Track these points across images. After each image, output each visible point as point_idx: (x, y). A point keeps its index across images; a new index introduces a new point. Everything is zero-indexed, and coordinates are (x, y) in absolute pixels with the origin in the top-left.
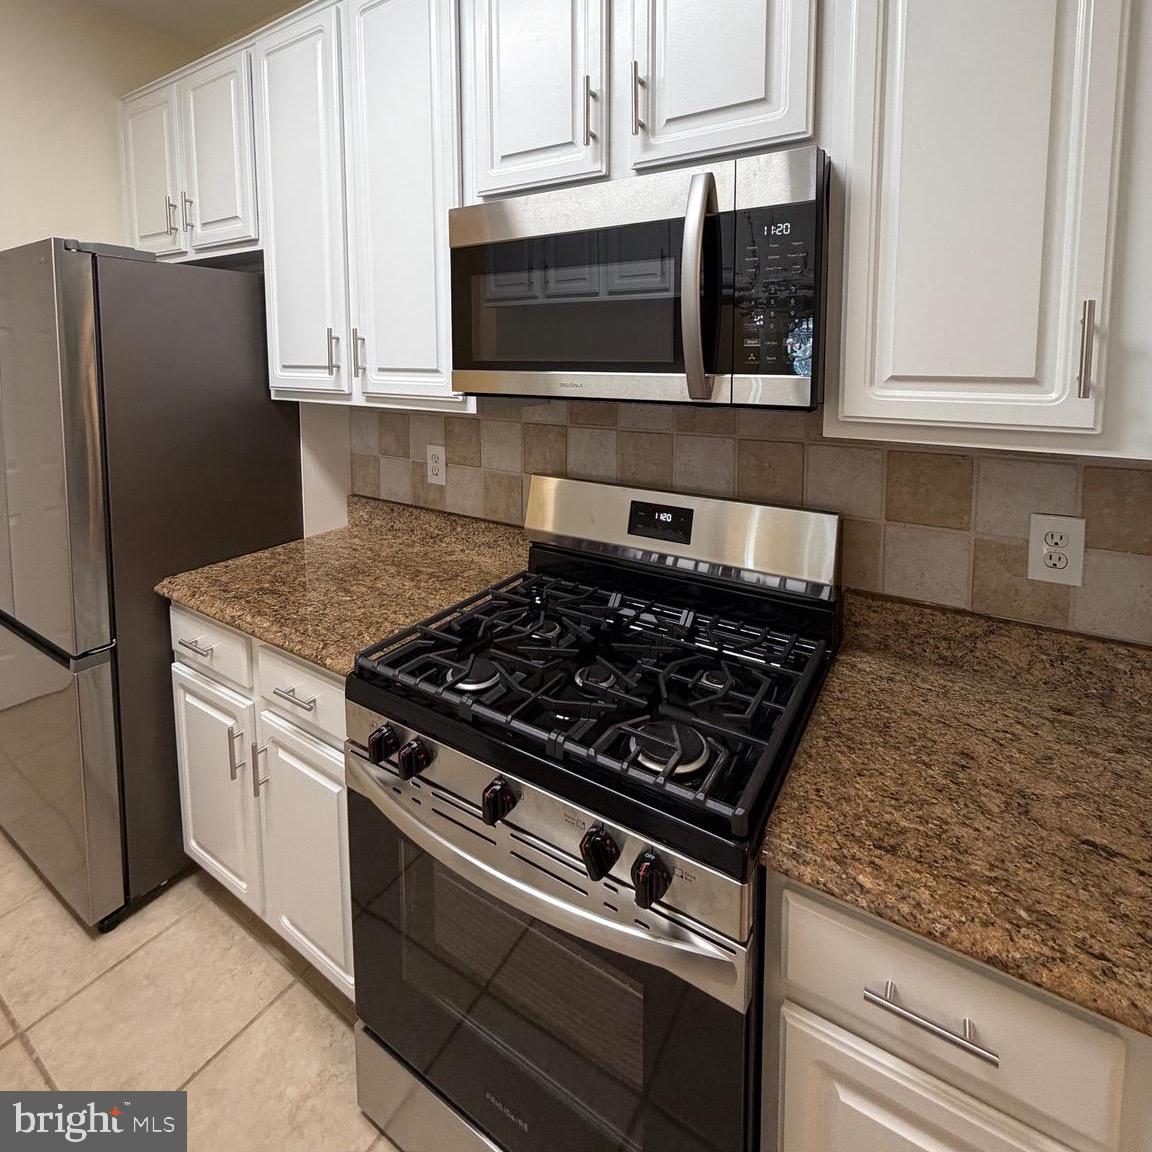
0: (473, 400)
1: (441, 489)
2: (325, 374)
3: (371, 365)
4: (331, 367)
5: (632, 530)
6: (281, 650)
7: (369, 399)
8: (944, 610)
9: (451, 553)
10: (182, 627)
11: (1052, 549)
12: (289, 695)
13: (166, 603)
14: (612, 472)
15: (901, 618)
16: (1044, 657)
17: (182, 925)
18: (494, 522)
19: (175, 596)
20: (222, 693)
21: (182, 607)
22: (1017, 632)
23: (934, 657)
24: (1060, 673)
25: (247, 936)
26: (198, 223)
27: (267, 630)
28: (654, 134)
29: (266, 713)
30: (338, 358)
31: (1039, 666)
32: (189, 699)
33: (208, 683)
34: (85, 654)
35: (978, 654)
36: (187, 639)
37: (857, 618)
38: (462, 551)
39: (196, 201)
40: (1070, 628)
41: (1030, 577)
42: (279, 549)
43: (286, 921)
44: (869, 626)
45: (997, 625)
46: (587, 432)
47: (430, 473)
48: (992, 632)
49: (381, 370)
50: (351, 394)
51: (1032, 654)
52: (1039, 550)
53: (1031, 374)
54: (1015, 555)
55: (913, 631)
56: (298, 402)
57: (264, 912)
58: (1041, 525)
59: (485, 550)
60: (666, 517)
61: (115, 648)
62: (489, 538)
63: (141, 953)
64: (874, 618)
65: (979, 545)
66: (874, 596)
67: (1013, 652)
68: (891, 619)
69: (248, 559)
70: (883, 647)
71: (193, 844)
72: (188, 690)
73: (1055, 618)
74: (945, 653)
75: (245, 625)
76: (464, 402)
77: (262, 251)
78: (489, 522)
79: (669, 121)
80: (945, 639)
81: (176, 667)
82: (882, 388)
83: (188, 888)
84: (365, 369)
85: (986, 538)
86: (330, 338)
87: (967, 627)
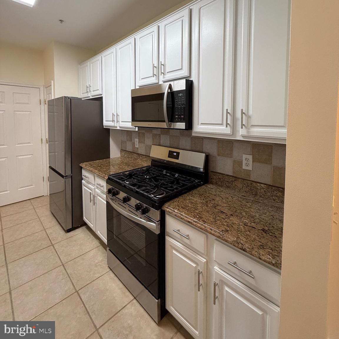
0: (137, 128)
1: (138, 148)
2: (112, 122)
3: (120, 121)
4: (113, 121)
5: (169, 157)
6: (99, 176)
7: (120, 128)
8: (228, 175)
9: (139, 162)
10: (84, 173)
11: (247, 162)
12: (99, 185)
13: (81, 168)
14: (169, 145)
15: (219, 177)
16: (245, 186)
17: (82, 233)
18: (147, 156)
19: (83, 166)
20: (90, 186)
21: (84, 169)
22: (240, 180)
23: (225, 186)
24: (248, 190)
25: (93, 237)
26: (92, 91)
27: (97, 172)
28: (165, 75)
29: (97, 189)
30: (115, 119)
31: (244, 188)
32: (85, 187)
33: (88, 184)
34: (67, 176)
35: (233, 185)
36: (84, 175)
37: (211, 177)
38: (141, 162)
39: (92, 86)
40: (251, 180)
41: (243, 168)
42: (104, 160)
43: (99, 232)
44: (214, 179)
45: (236, 178)
46: (164, 136)
47: (136, 145)
48: (235, 180)
49: (122, 122)
50: (117, 127)
51: (243, 185)
52: (244, 162)
53: (221, 123)
54: (240, 163)
55: (222, 180)
56: (109, 129)
57: (96, 231)
58: (245, 156)
59: (145, 162)
60: (175, 154)
61: (72, 176)
62: (145, 159)
63: (74, 237)
64: (215, 177)
65: (234, 161)
66: (215, 172)
67: (239, 184)
68: (218, 177)
69: (98, 161)
70: (216, 183)
71: (85, 218)
72: (85, 186)
73: (248, 177)
74: (227, 185)
75: (93, 171)
76: (135, 128)
77: (102, 97)
78: (146, 155)
79: (167, 72)
80: (227, 182)
81: (83, 181)
82: (200, 126)
83: (84, 228)
84: (119, 121)
85: (235, 159)
86: (113, 115)
87: (231, 179)
